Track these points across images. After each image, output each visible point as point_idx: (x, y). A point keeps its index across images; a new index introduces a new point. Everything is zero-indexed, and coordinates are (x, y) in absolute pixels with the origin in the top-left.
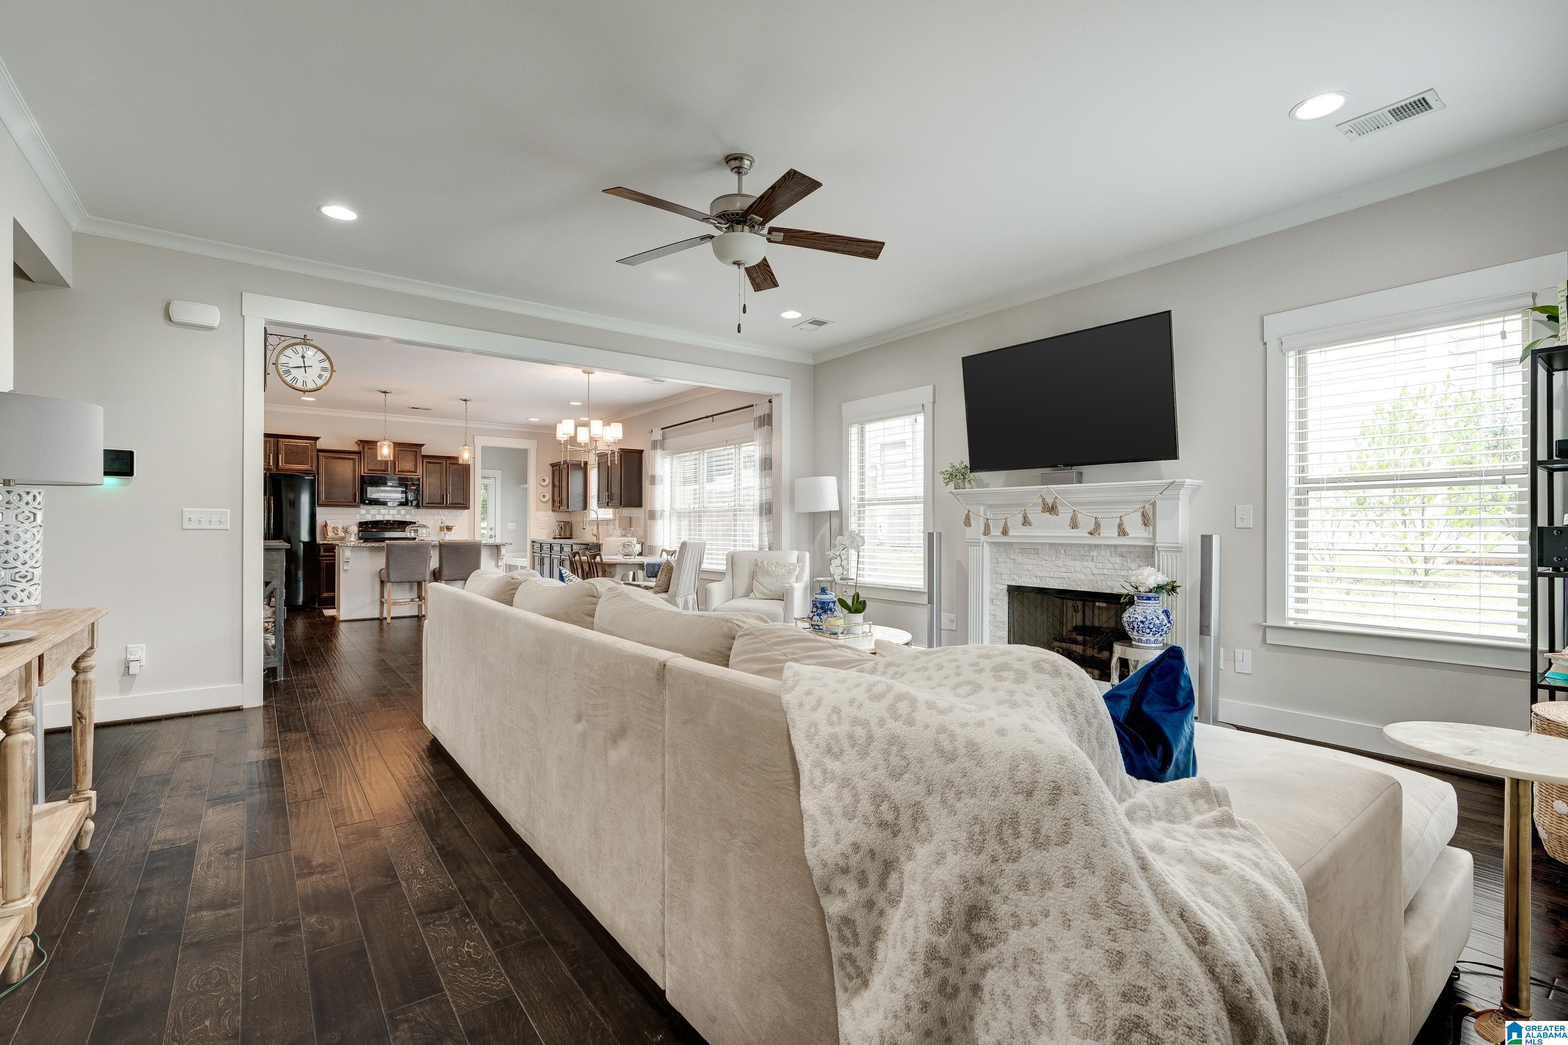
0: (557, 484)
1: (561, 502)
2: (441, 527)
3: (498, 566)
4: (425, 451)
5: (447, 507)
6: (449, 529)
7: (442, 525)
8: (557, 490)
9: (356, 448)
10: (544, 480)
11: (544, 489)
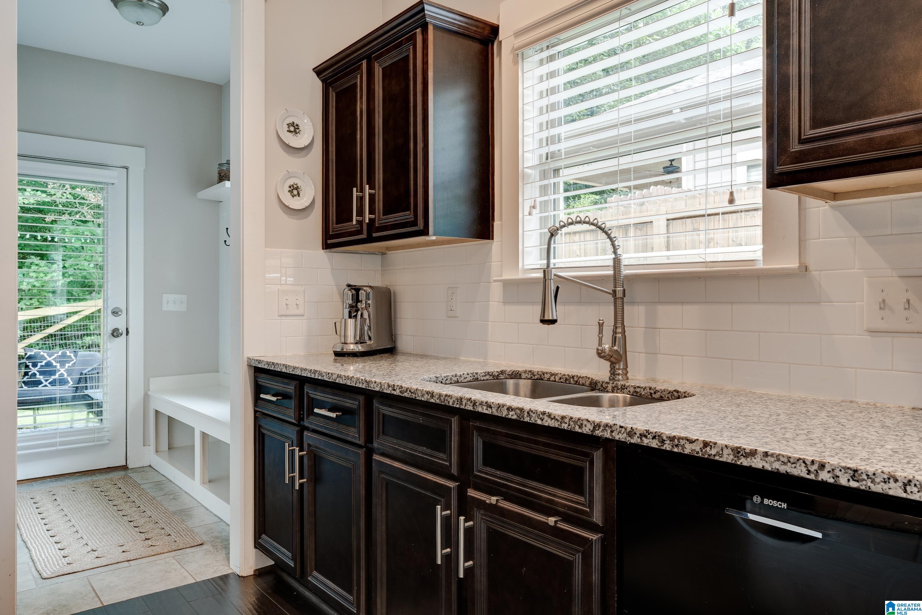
10: (295, 129)
11: (295, 164)
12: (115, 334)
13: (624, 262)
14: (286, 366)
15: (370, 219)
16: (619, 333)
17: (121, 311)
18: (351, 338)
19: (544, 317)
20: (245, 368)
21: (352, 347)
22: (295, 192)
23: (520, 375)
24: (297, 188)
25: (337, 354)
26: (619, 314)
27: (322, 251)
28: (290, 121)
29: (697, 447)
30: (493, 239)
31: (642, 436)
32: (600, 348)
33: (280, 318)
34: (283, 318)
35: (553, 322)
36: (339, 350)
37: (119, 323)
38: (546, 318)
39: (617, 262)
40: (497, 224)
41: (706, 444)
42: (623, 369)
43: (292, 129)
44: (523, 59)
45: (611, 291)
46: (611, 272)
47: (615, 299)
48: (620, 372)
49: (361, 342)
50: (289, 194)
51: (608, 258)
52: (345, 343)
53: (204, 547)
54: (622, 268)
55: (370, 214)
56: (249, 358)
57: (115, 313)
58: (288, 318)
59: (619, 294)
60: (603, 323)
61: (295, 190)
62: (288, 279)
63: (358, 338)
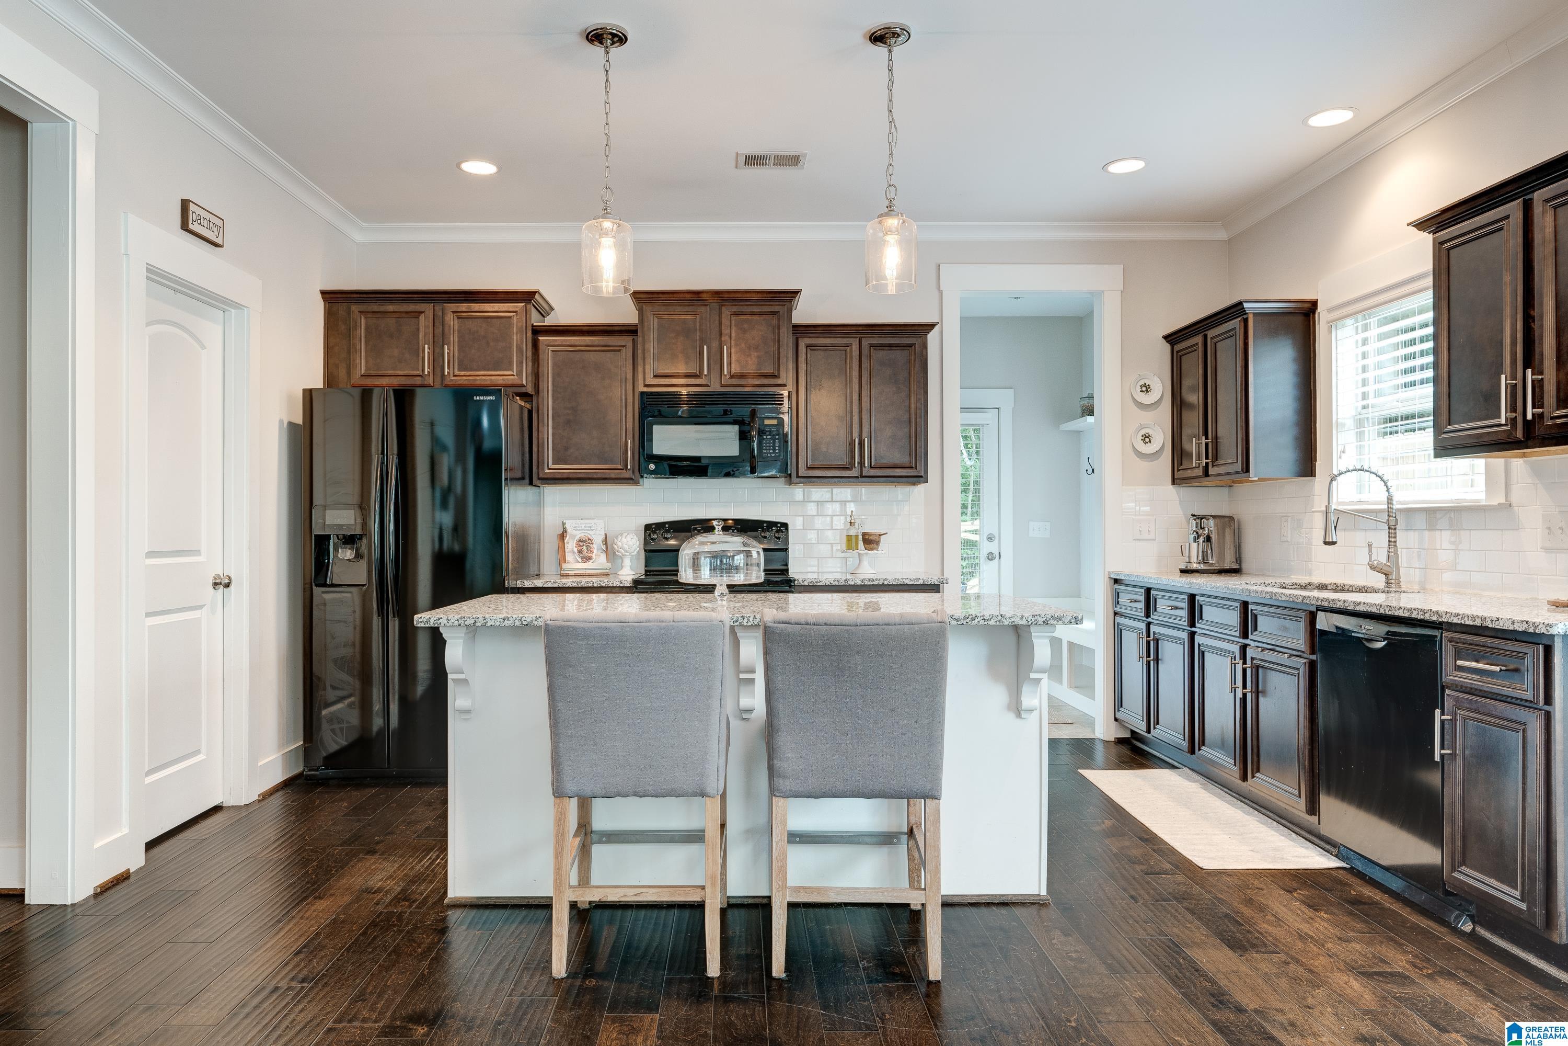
0: (1194, 398)
1: (1214, 452)
2: (849, 538)
3: (1017, 709)
4: (802, 313)
5: (862, 478)
6: (870, 541)
7: (852, 532)
8: (1193, 420)
9: (628, 314)
10: (1146, 389)
11: (1147, 417)
12: (990, 557)
13: (1395, 499)
14: (1137, 576)
15: (1206, 463)
16: (1392, 552)
17: (994, 537)
18: (1194, 559)
19: (1325, 539)
20: (1107, 579)
21: (1195, 566)
22: (1147, 440)
23: (1327, 586)
24: (1149, 437)
25: (1183, 571)
26: (1392, 539)
27: (1171, 486)
28: (1142, 383)
29: (1341, 603)
30: (1315, 476)
31: (1322, 600)
32: (1370, 563)
33: (1134, 541)
34: (1137, 541)
35: (1334, 543)
36: (1183, 568)
37: (993, 547)
38: (1327, 540)
39: (1390, 500)
40: (1318, 464)
41: (1345, 602)
42: (1396, 579)
43: (1144, 389)
44: (1336, 329)
45: (1385, 521)
46: (1385, 507)
47: (1389, 527)
48: (1393, 581)
49: (1204, 562)
50: (1142, 442)
51: (1383, 496)
52: (1189, 562)
53: (1074, 725)
54: (1394, 503)
55: (1206, 459)
56: (1109, 573)
57: (990, 539)
58: (1141, 541)
59: (1392, 523)
60: (1371, 545)
61: (1147, 438)
62: (1142, 508)
63: (1200, 558)
